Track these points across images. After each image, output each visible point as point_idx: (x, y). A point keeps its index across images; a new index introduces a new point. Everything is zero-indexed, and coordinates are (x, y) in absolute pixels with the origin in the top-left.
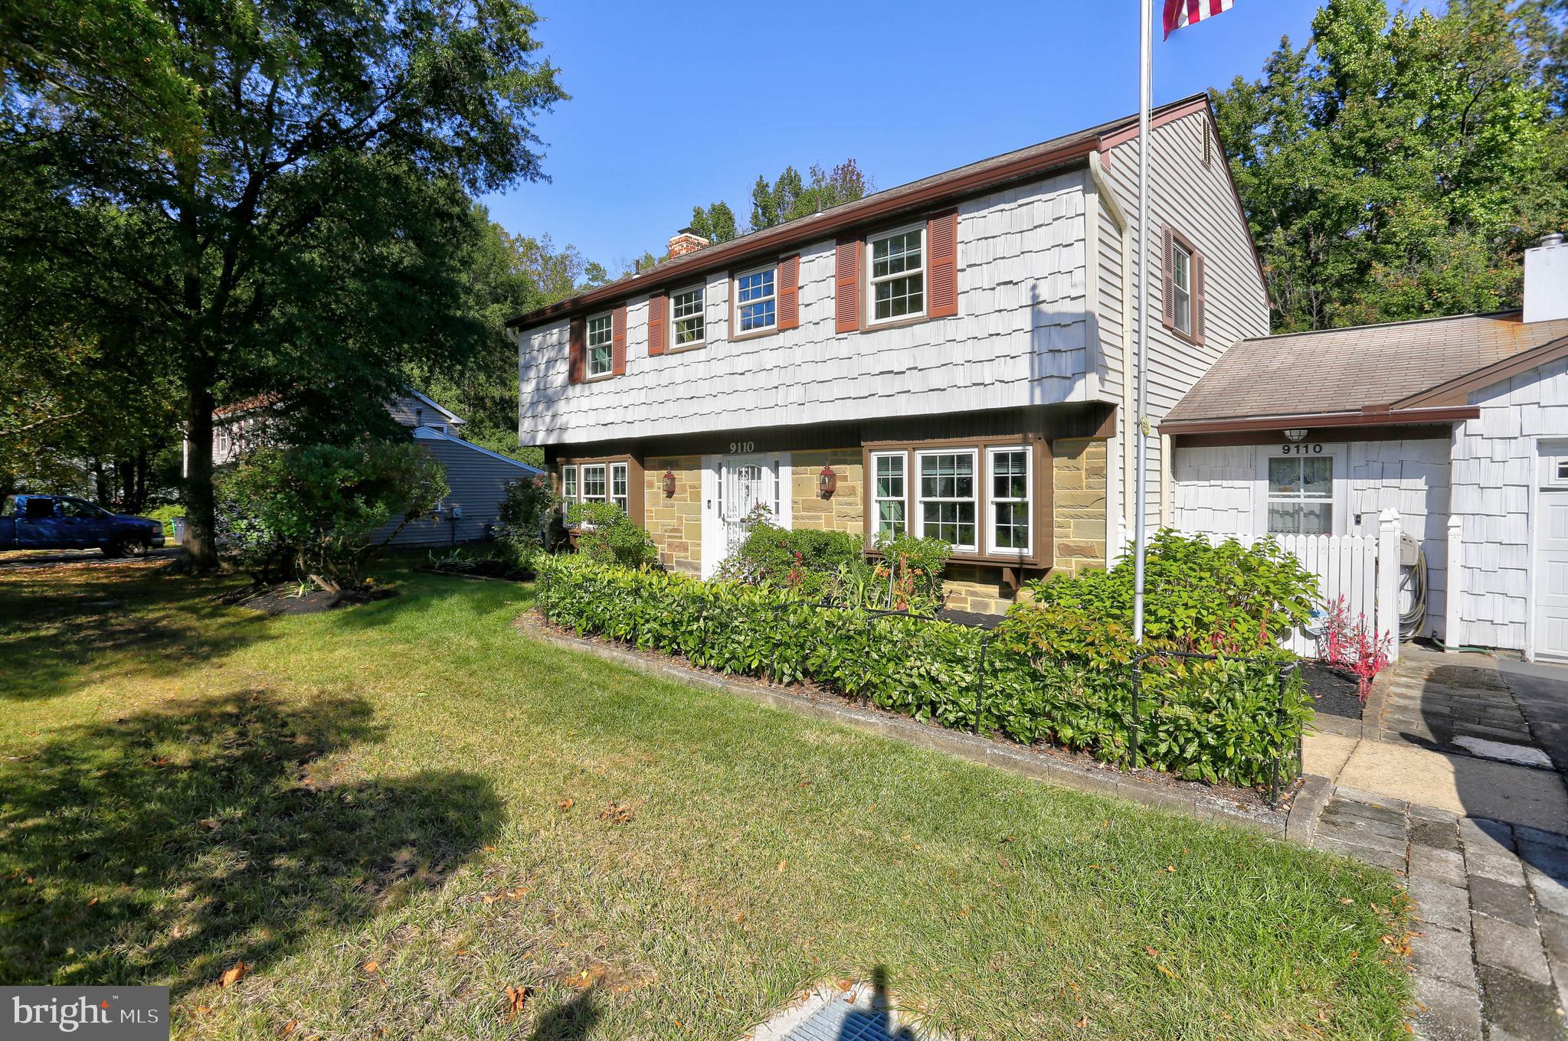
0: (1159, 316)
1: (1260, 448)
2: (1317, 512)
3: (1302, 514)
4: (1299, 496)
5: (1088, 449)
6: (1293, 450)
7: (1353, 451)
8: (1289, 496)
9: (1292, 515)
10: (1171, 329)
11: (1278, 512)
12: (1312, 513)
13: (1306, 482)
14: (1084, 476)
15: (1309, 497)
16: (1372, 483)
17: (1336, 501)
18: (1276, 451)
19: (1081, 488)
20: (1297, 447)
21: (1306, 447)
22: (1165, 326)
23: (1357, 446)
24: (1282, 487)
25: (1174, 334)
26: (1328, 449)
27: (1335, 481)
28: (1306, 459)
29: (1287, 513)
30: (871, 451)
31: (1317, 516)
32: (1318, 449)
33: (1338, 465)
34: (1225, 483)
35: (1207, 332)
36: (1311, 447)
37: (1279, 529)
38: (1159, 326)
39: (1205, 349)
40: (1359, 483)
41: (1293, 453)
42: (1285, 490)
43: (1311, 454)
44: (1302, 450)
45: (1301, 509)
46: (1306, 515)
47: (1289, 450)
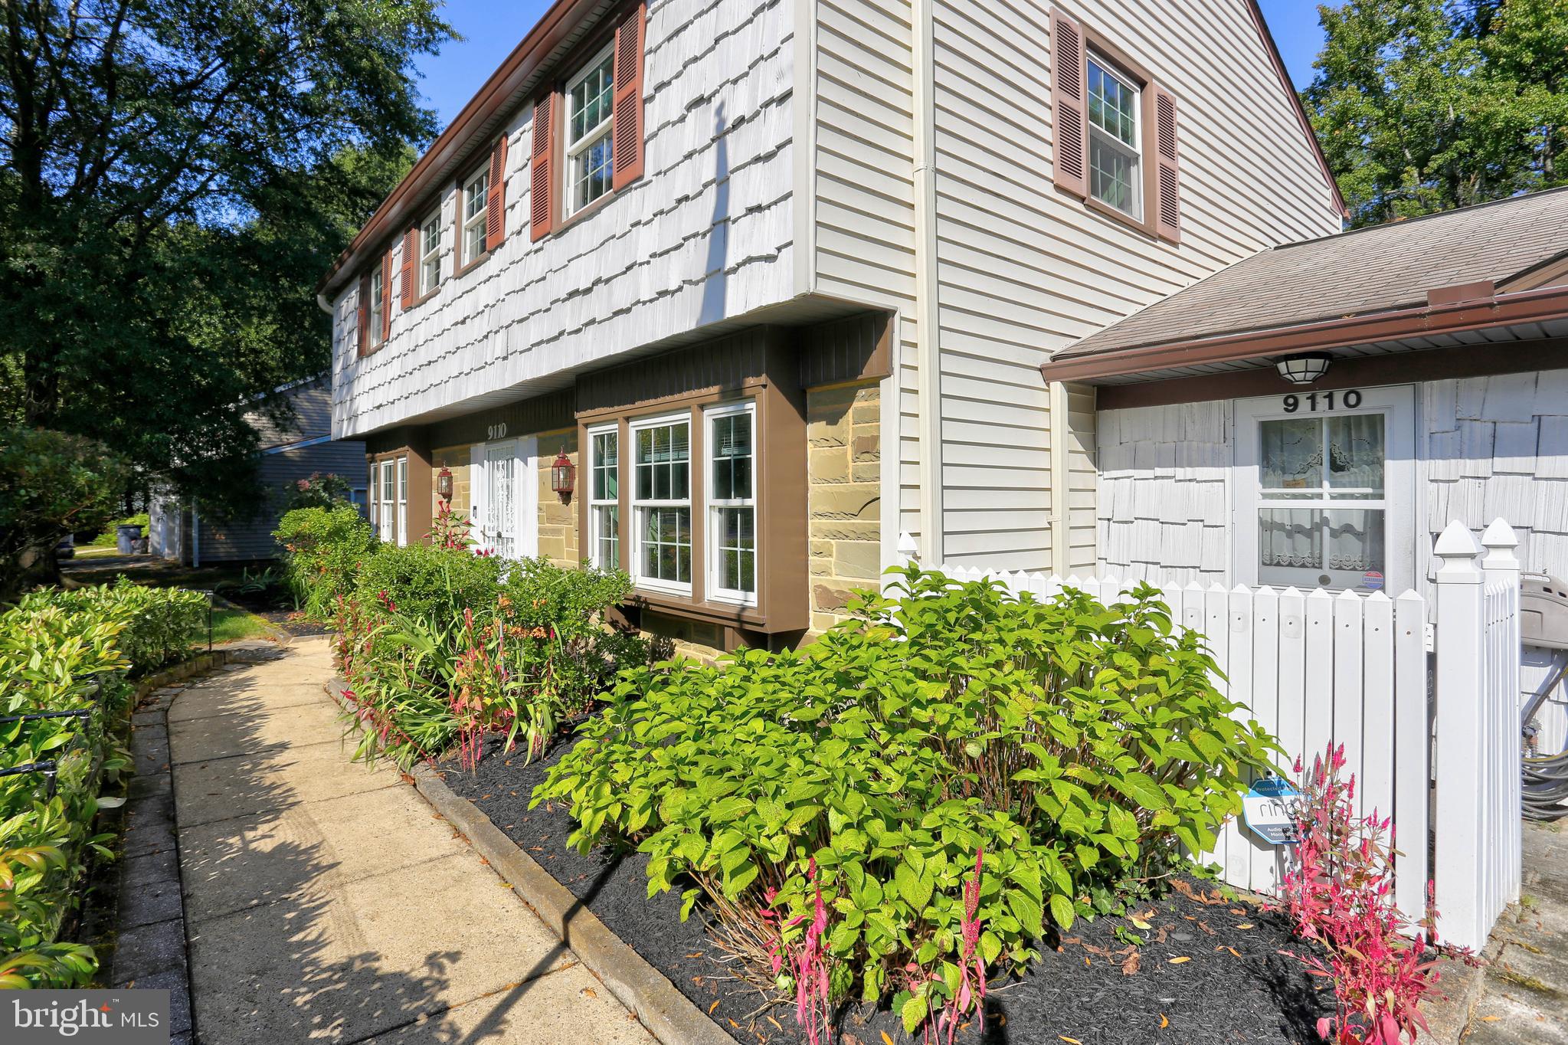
0: (1048, 170)
1: (1242, 402)
2: (1359, 527)
3: (1326, 531)
4: (1320, 496)
5: (856, 404)
6: (1304, 404)
7: (1427, 401)
8: (1304, 497)
9: (1308, 533)
10: (1082, 200)
11: (1281, 527)
12: (1348, 529)
13: (1336, 467)
14: (850, 458)
15: (1343, 496)
16: (1469, 466)
17: (1392, 506)
18: (1272, 407)
19: (844, 479)
20: (1313, 398)
21: (1330, 397)
22: (1059, 188)
23: (1435, 391)
24: (1289, 478)
25: (1088, 207)
26: (1374, 399)
27: (1389, 464)
28: (1334, 422)
29: (1299, 529)
30: (586, 426)
31: (1359, 535)
32: (1352, 399)
33: (1396, 430)
34: (1180, 472)
35: (1183, 222)
36: (1339, 396)
37: (1286, 560)
38: (1048, 189)
39: (1182, 251)
40: (1440, 467)
41: (1304, 410)
42: (1295, 484)
43: (1340, 410)
44: (1322, 403)
45: (1325, 521)
46: (1334, 534)
47: (1296, 405)
